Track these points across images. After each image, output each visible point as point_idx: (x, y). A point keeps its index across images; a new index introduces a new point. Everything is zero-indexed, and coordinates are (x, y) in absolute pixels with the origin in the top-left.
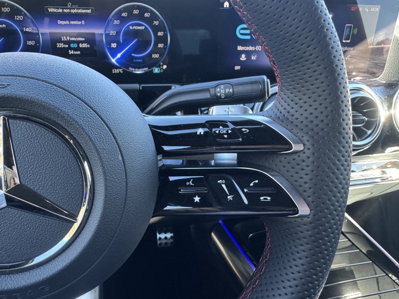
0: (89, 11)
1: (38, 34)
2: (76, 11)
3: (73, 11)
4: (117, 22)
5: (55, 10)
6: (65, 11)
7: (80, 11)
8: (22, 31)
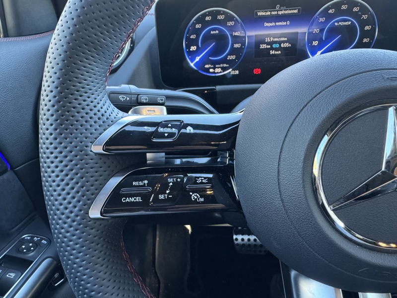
0: (296, 11)
1: (244, 37)
2: (283, 12)
3: (280, 13)
4: (322, 20)
5: (264, 14)
6: (273, 13)
7: (286, 12)
8: (231, 35)
